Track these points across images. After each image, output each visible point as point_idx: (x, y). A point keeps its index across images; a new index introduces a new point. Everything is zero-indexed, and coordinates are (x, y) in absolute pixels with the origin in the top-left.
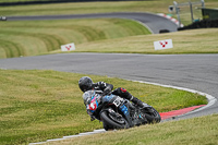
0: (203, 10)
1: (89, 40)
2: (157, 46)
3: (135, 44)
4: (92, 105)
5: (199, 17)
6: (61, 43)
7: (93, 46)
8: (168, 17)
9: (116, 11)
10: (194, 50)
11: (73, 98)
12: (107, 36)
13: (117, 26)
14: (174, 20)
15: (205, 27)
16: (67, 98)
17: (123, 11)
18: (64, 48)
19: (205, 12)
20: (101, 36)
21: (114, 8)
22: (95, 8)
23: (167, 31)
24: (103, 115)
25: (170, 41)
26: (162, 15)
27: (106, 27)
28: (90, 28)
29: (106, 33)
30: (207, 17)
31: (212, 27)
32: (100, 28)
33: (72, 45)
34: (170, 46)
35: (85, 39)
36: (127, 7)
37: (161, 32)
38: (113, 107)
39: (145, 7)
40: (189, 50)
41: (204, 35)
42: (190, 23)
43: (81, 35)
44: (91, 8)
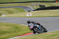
0: (40, 5)
1: (9, 14)
2: (27, 15)
3: (21, 15)
4: (32, 27)
5: (39, 7)
6: (1, 14)
7: (10, 15)
8: (30, 7)
9: (16, 6)
10: (37, 16)
11: (5, 29)
12: (14, 13)
13: (16, 10)
14: (32, 8)
15: (40, 10)
16: (3, 29)
17: (18, 6)
18: (2, 16)
19: (40, 6)
20: (12, 12)
21: (16, 5)
22: (11, 5)
23: (30, 11)
24: (35, 29)
25: (31, 14)
26: (29, 7)
27: (14, 10)
28: (9, 10)
29: (13, 12)
30: (41, 7)
31: (42, 10)
32: (12, 10)
33: (4, 15)
34: (31, 15)
35: (8, 13)
36: (19, 5)
37: (29, 11)
38: (37, 28)
39: (24, 5)
40: (36, 16)
41: (40, 12)
42: (36, 9)
43: (7, 12)
44: (10, 5)
